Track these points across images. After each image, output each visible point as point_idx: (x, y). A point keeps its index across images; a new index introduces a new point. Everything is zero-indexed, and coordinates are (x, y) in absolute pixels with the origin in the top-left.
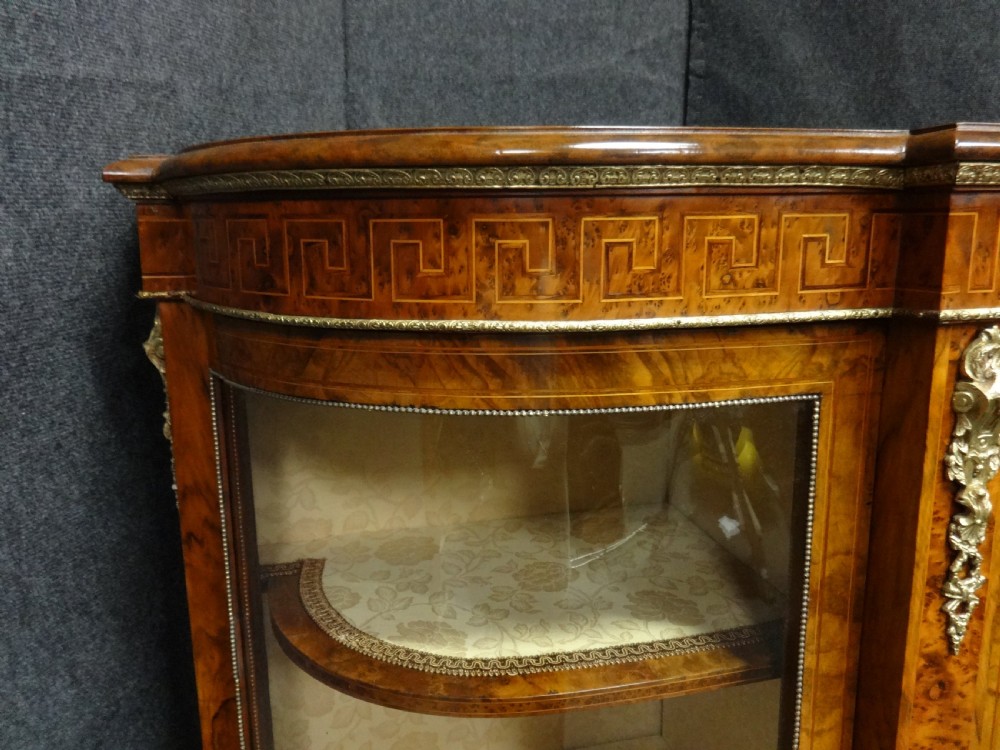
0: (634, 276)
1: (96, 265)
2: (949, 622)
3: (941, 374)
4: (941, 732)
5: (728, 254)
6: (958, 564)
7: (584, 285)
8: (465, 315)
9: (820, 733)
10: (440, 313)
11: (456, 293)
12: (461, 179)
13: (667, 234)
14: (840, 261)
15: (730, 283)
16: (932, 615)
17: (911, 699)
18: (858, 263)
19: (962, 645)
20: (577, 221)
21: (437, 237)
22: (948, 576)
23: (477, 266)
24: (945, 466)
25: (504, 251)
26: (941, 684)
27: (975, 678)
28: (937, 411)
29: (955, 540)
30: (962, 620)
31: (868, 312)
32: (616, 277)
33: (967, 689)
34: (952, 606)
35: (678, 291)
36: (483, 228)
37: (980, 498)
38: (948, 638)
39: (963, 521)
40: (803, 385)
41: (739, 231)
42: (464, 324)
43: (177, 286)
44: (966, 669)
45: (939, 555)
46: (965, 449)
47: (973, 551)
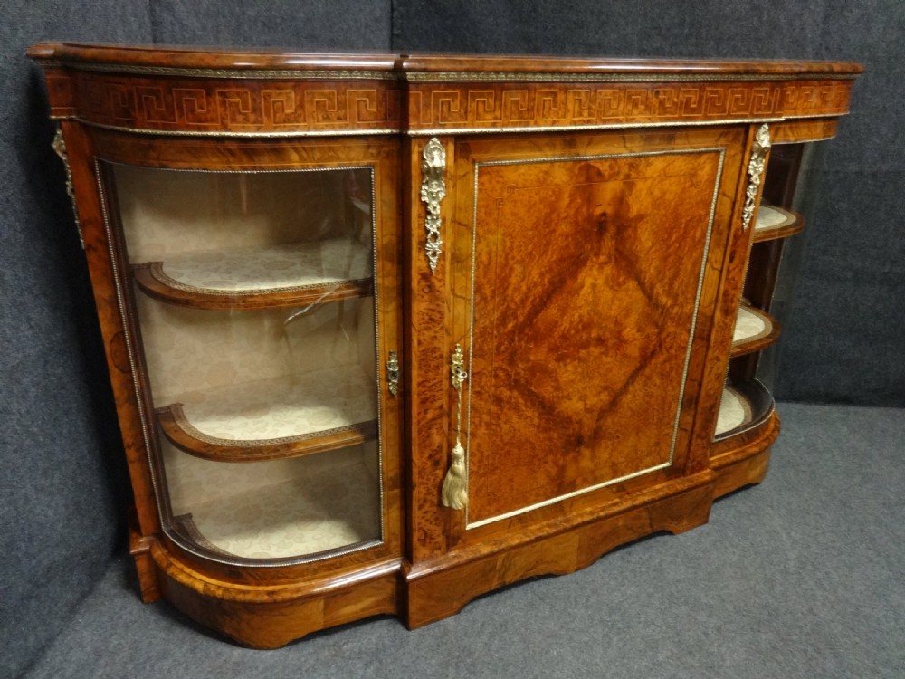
0: (286, 115)
2: (429, 261)
3: (415, 157)
4: (431, 307)
5: (325, 106)
6: (429, 236)
7: (265, 118)
8: (217, 130)
9: (387, 312)
10: (206, 129)
11: (212, 120)
12: (210, 74)
13: (298, 98)
14: (374, 110)
15: (327, 118)
16: (422, 257)
17: (416, 291)
18: (382, 110)
19: (437, 270)
20: (260, 92)
21: (202, 97)
22: (426, 241)
23: (220, 110)
24: (420, 195)
25: (231, 104)
26: (429, 287)
27: (444, 285)
28: (415, 172)
29: (428, 226)
30: (434, 260)
31: (388, 131)
32: (278, 115)
33: (441, 289)
34: (429, 253)
35: (305, 121)
36: (222, 94)
37: (435, 208)
38: (429, 267)
39: (429, 218)
40: (366, 162)
41: (329, 96)
42: (217, 134)
44: (440, 281)
45: (422, 232)
46: (427, 188)
47: (435, 230)
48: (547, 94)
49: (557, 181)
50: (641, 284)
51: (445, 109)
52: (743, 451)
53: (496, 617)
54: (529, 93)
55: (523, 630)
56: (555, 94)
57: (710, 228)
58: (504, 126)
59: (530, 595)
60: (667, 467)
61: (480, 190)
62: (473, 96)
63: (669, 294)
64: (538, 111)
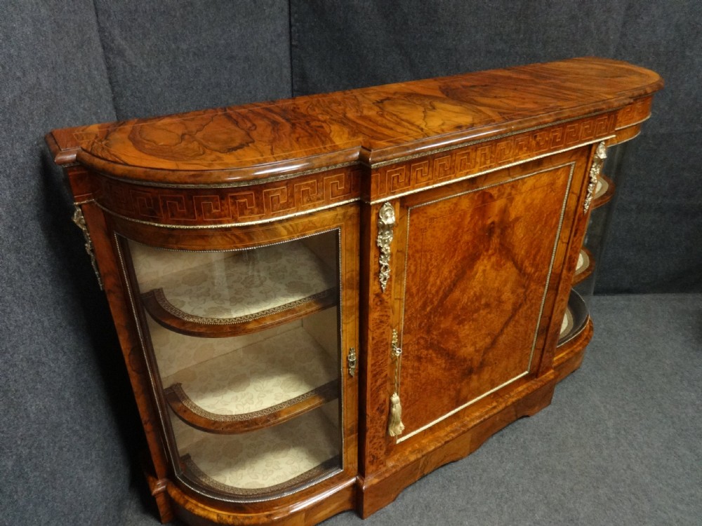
0: (281, 204)
1: (33, 183)
2: (381, 284)
3: (373, 218)
4: (381, 313)
5: (308, 192)
6: (382, 268)
7: (265, 210)
8: (229, 222)
9: (349, 323)
10: (221, 223)
11: (225, 216)
12: (224, 186)
13: (289, 191)
14: (343, 188)
15: (310, 200)
16: (376, 283)
17: (372, 307)
18: (348, 186)
19: (386, 289)
20: (261, 192)
21: (217, 200)
22: (380, 272)
23: (231, 208)
24: (376, 243)
25: (239, 203)
26: (381, 301)
27: (390, 297)
28: (373, 228)
29: (381, 262)
30: (385, 283)
31: (352, 200)
32: (275, 205)
33: (389, 300)
34: (382, 280)
35: (294, 206)
36: (232, 197)
37: (386, 250)
38: (381, 288)
39: (382, 257)
40: (335, 225)
41: (311, 186)
42: (229, 225)
43: (89, 198)
44: (388, 295)
45: (377, 266)
46: (381, 237)
47: (386, 264)
48: (463, 155)
49: (463, 207)
50: (515, 263)
51: (396, 180)
52: (572, 351)
53: (421, 500)
54: (451, 157)
55: (442, 508)
56: (468, 153)
57: (562, 216)
58: (434, 183)
59: (440, 479)
60: (527, 375)
61: (411, 225)
62: (414, 168)
63: (532, 265)
64: (457, 168)
